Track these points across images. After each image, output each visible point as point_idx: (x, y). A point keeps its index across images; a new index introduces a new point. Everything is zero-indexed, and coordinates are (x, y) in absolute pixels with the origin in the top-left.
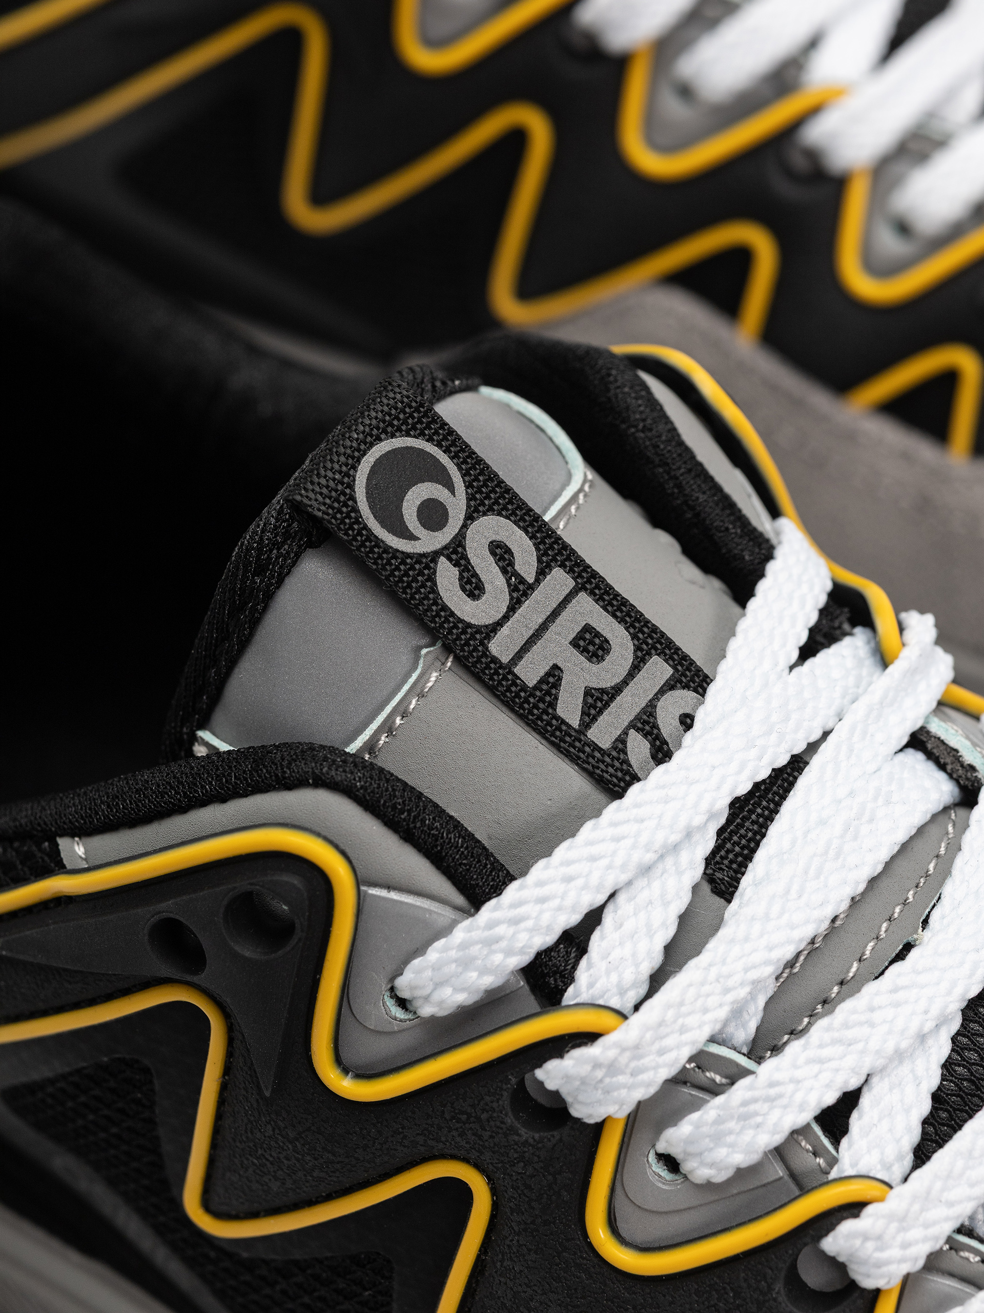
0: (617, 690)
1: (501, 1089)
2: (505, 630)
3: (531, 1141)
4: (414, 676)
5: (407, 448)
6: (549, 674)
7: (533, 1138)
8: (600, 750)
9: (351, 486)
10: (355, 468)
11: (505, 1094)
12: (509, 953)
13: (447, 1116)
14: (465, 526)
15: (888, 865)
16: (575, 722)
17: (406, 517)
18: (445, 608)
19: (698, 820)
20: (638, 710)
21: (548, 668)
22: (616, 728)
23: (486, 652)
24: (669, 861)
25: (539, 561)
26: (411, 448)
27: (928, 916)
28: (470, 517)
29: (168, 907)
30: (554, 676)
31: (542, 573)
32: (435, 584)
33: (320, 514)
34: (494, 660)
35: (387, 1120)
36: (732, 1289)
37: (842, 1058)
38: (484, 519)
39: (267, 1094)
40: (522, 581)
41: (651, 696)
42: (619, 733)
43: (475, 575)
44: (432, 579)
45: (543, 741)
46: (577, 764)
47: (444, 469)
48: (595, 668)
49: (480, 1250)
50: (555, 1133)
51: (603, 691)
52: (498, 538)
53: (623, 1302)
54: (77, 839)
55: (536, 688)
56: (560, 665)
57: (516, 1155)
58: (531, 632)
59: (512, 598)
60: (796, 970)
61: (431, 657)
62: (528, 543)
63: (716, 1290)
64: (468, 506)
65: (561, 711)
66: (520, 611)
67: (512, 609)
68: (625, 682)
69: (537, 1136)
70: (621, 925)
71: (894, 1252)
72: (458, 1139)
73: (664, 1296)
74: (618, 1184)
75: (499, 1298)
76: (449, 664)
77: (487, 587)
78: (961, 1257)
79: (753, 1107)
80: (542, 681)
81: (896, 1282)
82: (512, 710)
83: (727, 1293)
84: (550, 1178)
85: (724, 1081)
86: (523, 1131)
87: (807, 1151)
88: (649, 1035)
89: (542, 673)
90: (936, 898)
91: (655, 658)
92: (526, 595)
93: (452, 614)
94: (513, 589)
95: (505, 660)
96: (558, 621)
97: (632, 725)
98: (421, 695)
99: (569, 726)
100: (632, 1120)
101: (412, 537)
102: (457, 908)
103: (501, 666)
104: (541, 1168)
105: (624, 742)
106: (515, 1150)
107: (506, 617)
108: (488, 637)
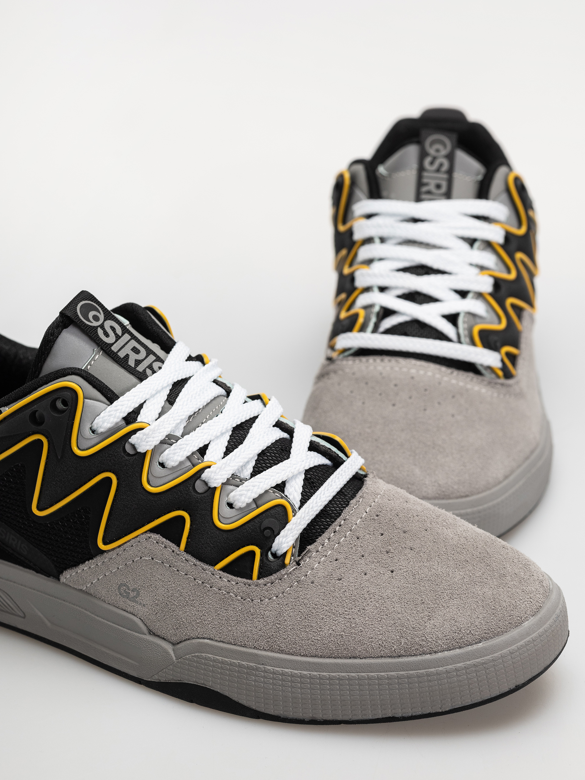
0: (143, 360)
1: (120, 446)
2: (115, 345)
3: (128, 459)
4: (93, 356)
5: (89, 303)
6: (126, 356)
7: (128, 458)
8: (140, 372)
9: (76, 310)
10: (77, 306)
11: (121, 447)
12: (120, 412)
13: (106, 456)
14: (104, 322)
15: (212, 401)
16: (133, 366)
17: (90, 318)
18: (100, 339)
19: (165, 385)
20: (148, 365)
21: (126, 354)
22: (143, 368)
23: (111, 350)
24: (158, 395)
25: (122, 332)
26: (90, 303)
27: (222, 411)
28: (105, 320)
29: (35, 407)
30: (127, 356)
31: (123, 334)
32: (98, 333)
33: (69, 315)
34: (113, 351)
35: (90, 461)
36: (179, 492)
37: (203, 436)
38: (108, 321)
39: (59, 458)
40: (118, 335)
41: (151, 362)
42: (144, 369)
43: (107, 333)
44: (97, 332)
45: (125, 371)
46: (134, 375)
47: (98, 309)
48: (137, 355)
49: (114, 497)
50: (134, 457)
51: (139, 360)
52: (112, 325)
53: (152, 501)
54: (6, 407)
55: (123, 358)
56: (128, 354)
57: (124, 464)
58: (121, 346)
59: (116, 339)
60: (191, 420)
61: (97, 351)
62: (120, 328)
63: (175, 493)
64: (104, 318)
65: (129, 363)
66: (118, 341)
67: (116, 341)
68: (144, 359)
69: (129, 458)
70: (148, 408)
71: (219, 477)
72: (109, 463)
73: (162, 497)
74: (149, 471)
75: (119, 508)
76: (101, 353)
77: (110, 335)
78: (235, 480)
79: (183, 446)
80: (124, 357)
81: (220, 484)
82: (118, 363)
83: (178, 493)
84: (133, 470)
85: (175, 442)
86: (126, 457)
87: (196, 458)
88: (156, 428)
89: (124, 355)
90: (223, 408)
91: (151, 355)
92: (119, 339)
93: (102, 340)
94: (116, 337)
95: (115, 351)
96: (127, 345)
97: (147, 367)
98: (94, 361)
99: (131, 367)
100: (153, 451)
101: (91, 322)
102: (107, 404)
103: (115, 353)
104: (130, 467)
105: (145, 371)
106: (124, 462)
107: (115, 343)
108: (111, 346)
